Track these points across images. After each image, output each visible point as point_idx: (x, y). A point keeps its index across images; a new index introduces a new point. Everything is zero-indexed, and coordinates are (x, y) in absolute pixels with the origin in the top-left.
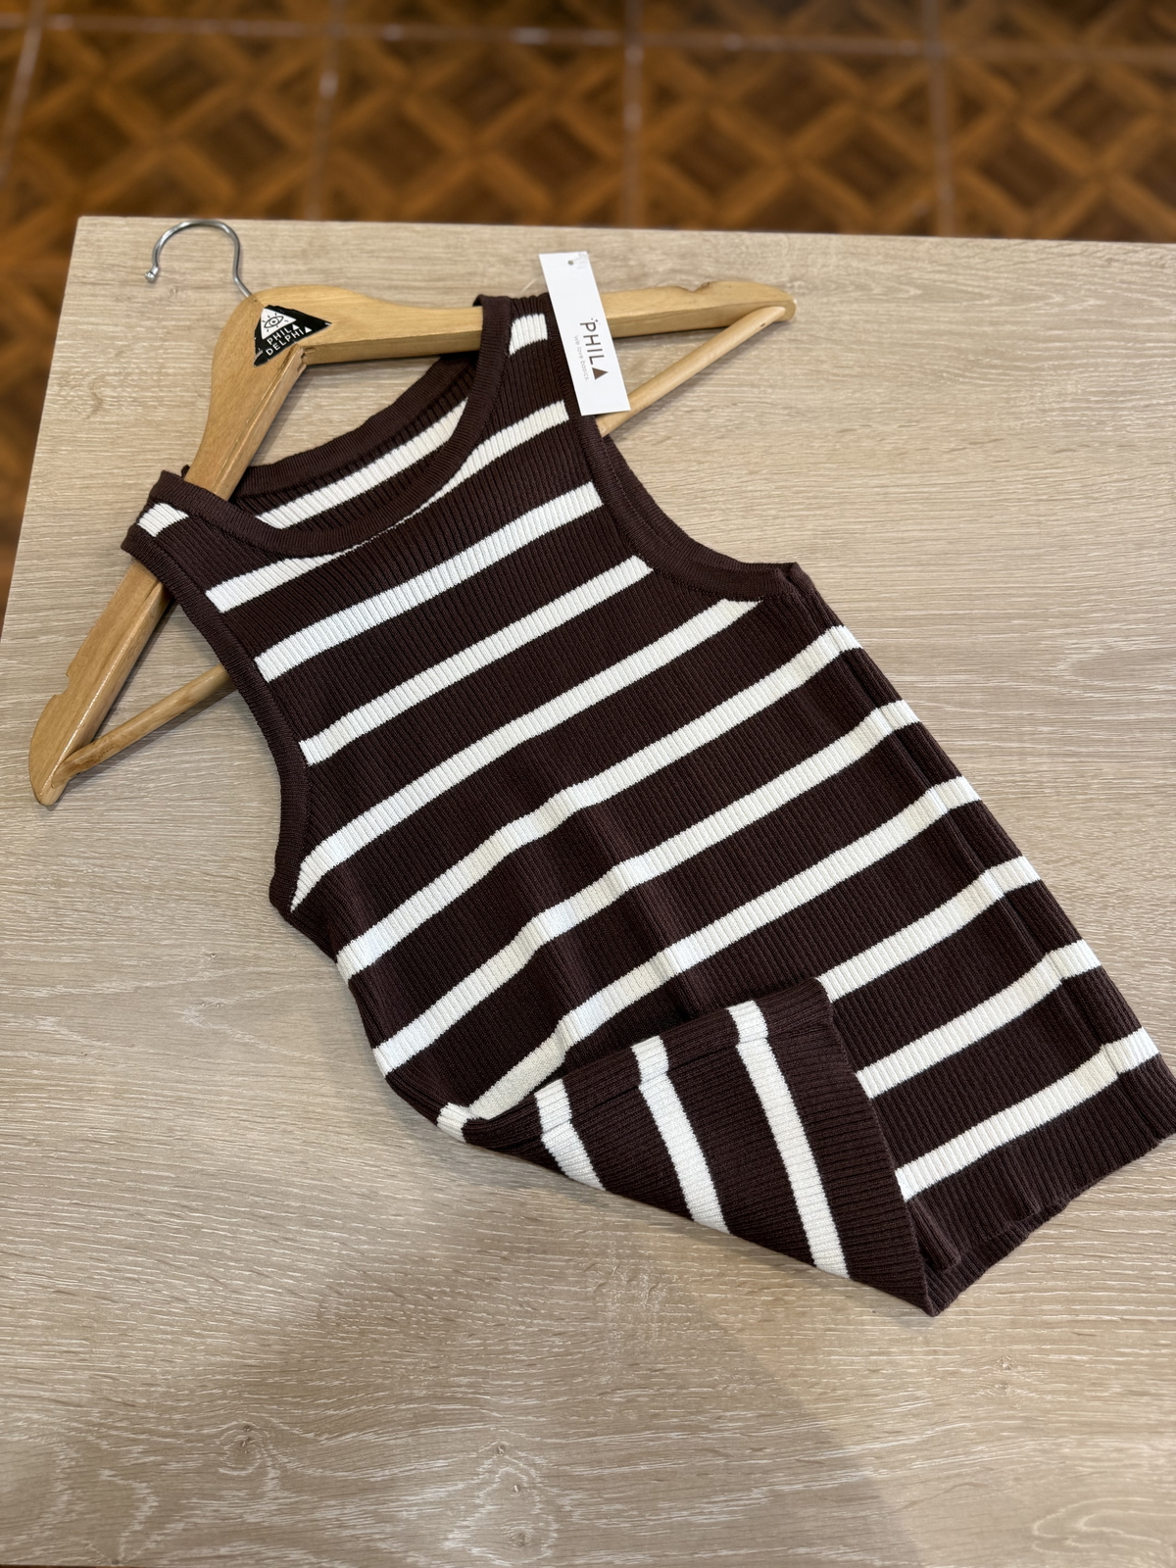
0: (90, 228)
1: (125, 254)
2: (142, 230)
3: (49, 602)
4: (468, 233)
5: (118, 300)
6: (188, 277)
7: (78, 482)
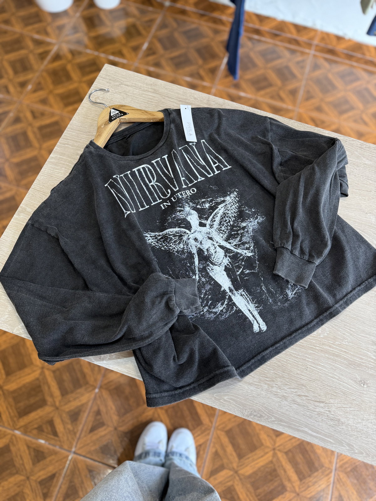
0: (107, 67)
1: (112, 74)
2: (118, 70)
3: (70, 139)
4: (189, 90)
5: (108, 83)
6: (124, 82)
7: (86, 117)
